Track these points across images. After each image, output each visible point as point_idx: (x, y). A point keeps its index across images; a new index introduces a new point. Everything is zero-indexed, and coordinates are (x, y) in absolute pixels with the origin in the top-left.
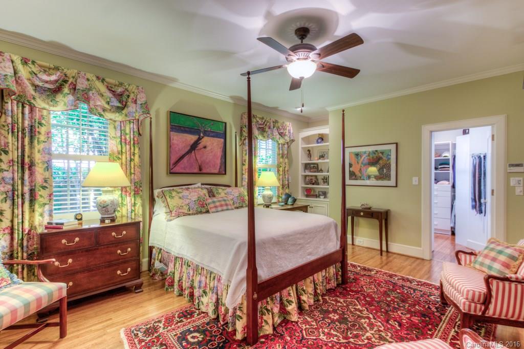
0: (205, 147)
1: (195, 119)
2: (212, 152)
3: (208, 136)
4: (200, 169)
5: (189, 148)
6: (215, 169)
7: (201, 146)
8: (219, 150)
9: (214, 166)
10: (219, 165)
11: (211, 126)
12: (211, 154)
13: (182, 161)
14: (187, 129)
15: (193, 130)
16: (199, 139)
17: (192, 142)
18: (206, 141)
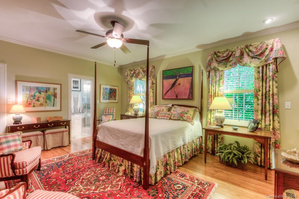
0: (179, 84)
1: (174, 70)
2: (184, 86)
3: (181, 78)
4: (177, 97)
5: (171, 86)
6: (186, 96)
7: (177, 84)
8: (188, 84)
9: (185, 94)
10: (188, 94)
11: (183, 71)
12: (183, 88)
13: (168, 93)
14: (170, 77)
15: (173, 76)
16: (176, 80)
17: (173, 83)
18: (180, 80)
